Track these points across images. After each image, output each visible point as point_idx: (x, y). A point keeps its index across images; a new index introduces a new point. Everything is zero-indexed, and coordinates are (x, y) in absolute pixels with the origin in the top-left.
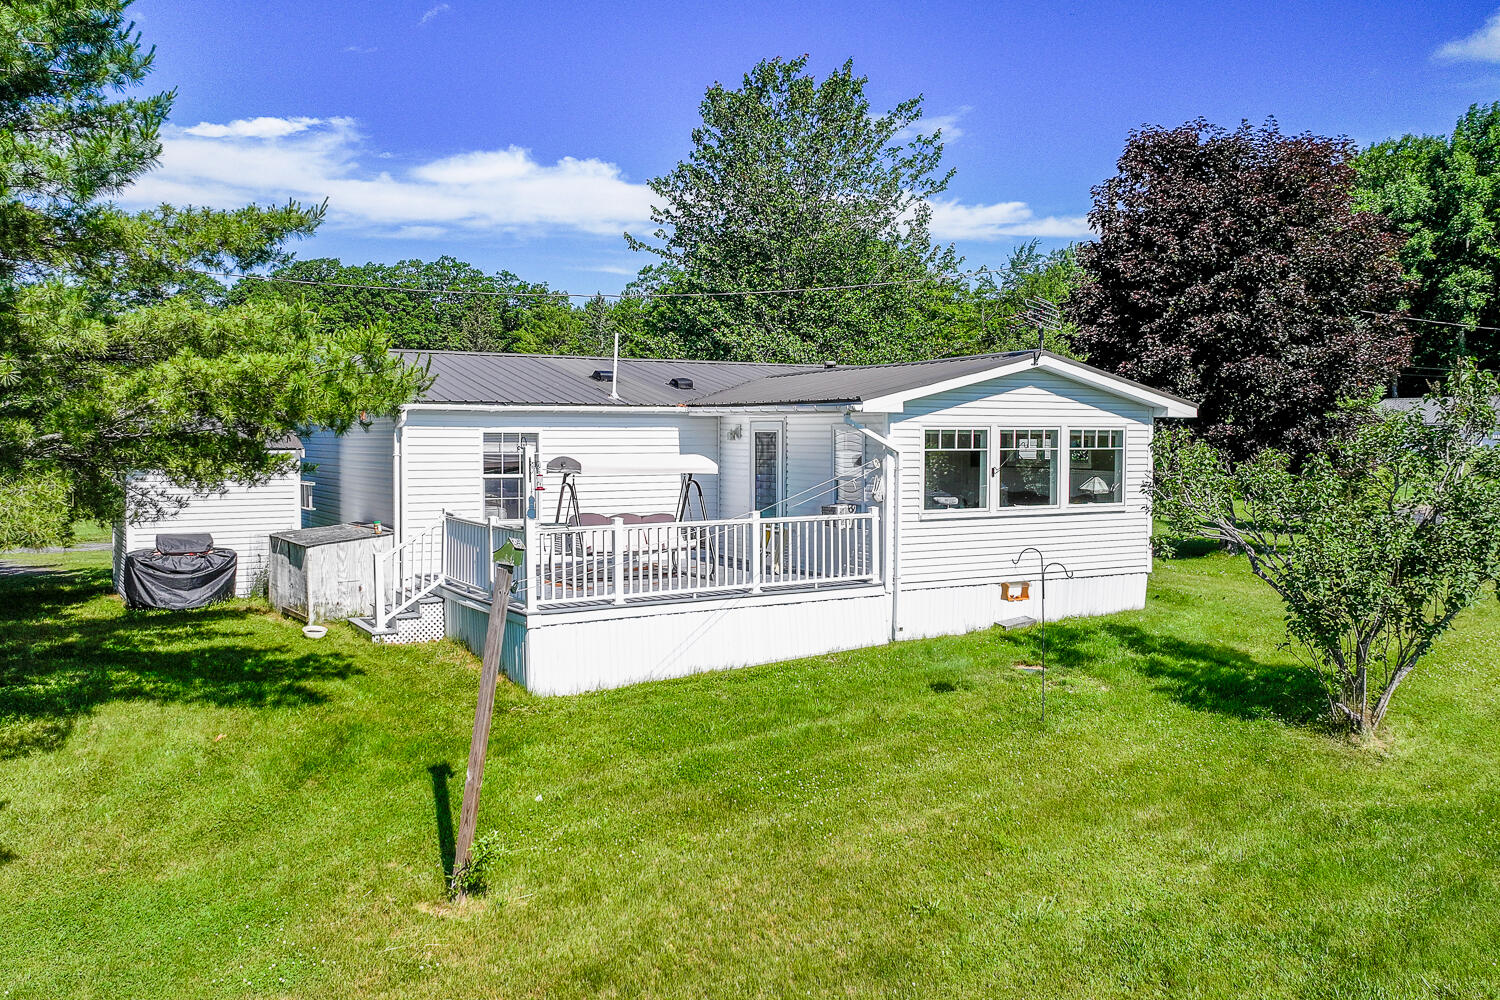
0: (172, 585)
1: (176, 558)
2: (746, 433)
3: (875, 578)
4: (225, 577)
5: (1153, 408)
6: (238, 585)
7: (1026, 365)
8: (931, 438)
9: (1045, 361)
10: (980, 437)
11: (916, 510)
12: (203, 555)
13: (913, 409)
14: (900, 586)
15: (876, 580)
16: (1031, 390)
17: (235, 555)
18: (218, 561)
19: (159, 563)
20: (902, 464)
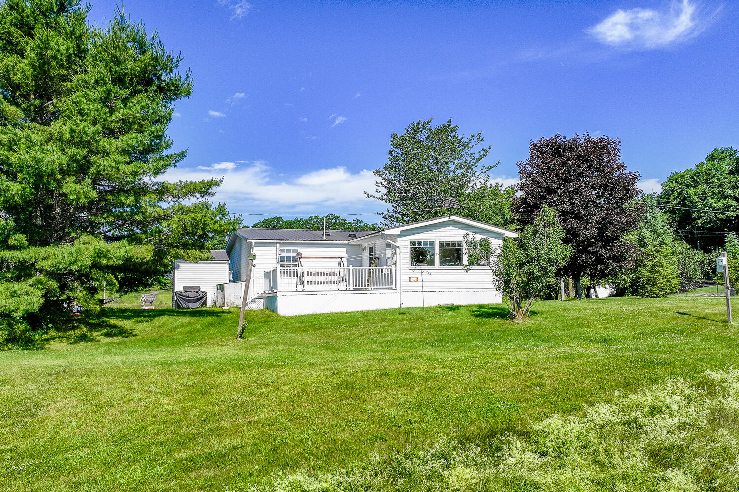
0: (189, 301)
1: (189, 293)
2: (366, 249)
3: (394, 287)
4: (205, 298)
5: (502, 234)
6: (208, 302)
7: (447, 219)
8: (413, 243)
9: (453, 218)
10: (432, 243)
11: (408, 266)
12: (197, 292)
13: (403, 234)
14: (402, 291)
15: (394, 288)
16: (451, 228)
17: (207, 292)
18: (201, 294)
19: (184, 294)
20: (401, 251)
